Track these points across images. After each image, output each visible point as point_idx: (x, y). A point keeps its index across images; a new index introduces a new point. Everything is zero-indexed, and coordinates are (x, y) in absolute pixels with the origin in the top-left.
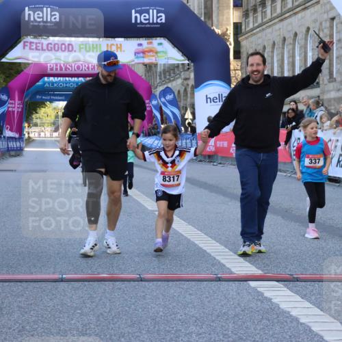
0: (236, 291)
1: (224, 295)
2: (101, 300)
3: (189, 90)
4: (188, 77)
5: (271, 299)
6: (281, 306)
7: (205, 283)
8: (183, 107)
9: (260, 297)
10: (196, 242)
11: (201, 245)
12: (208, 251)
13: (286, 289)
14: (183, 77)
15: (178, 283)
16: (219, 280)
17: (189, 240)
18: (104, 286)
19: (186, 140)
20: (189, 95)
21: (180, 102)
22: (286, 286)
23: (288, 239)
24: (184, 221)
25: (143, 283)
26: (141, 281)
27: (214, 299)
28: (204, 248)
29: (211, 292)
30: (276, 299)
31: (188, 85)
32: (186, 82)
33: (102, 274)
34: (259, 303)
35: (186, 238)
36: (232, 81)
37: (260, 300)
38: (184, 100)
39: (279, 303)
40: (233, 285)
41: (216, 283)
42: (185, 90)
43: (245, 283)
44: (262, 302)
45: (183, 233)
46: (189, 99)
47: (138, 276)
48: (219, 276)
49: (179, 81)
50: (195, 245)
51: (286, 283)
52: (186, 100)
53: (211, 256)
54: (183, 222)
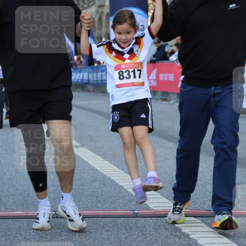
0: (153, 228)
1: (142, 231)
2: (15, 237)
3: (104, 18)
4: (103, 4)
5: (189, 235)
6: (198, 242)
7: (122, 219)
8: (98, 37)
9: (178, 233)
10: (113, 178)
11: (118, 181)
12: (125, 187)
13: (203, 225)
14: (97, 4)
15: (94, 219)
16: (137, 216)
17: (106, 176)
18: (19, 224)
19: (102, 72)
20: (104, 24)
21: (95, 31)
22: (203, 222)
23: (206, 175)
24: (101, 156)
25: (59, 219)
26: (57, 218)
27: (132, 235)
28: (121, 184)
29: (128, 228)
30: (194, 234)
31: (102, 13)
32: (100, 10)
33: (17, 211)
34: (177, 239)
35: (102, 174)
36: (150, 8)
37: (177, 236)
38: (99, 29)
39: (197, 239)
40: (151, 221)
41: (134, 219)
42: (100, 18)
43: (163, 219)
44: (180, 238)
45: (99, 169)
46: (104, 29)
47: (54, 213)
48: (136, 212)
49: (93, 9)
50: (112, 181)
51: (204, 218)
52: (100, 29)
53: (127, 192)
54: (99, 158)
